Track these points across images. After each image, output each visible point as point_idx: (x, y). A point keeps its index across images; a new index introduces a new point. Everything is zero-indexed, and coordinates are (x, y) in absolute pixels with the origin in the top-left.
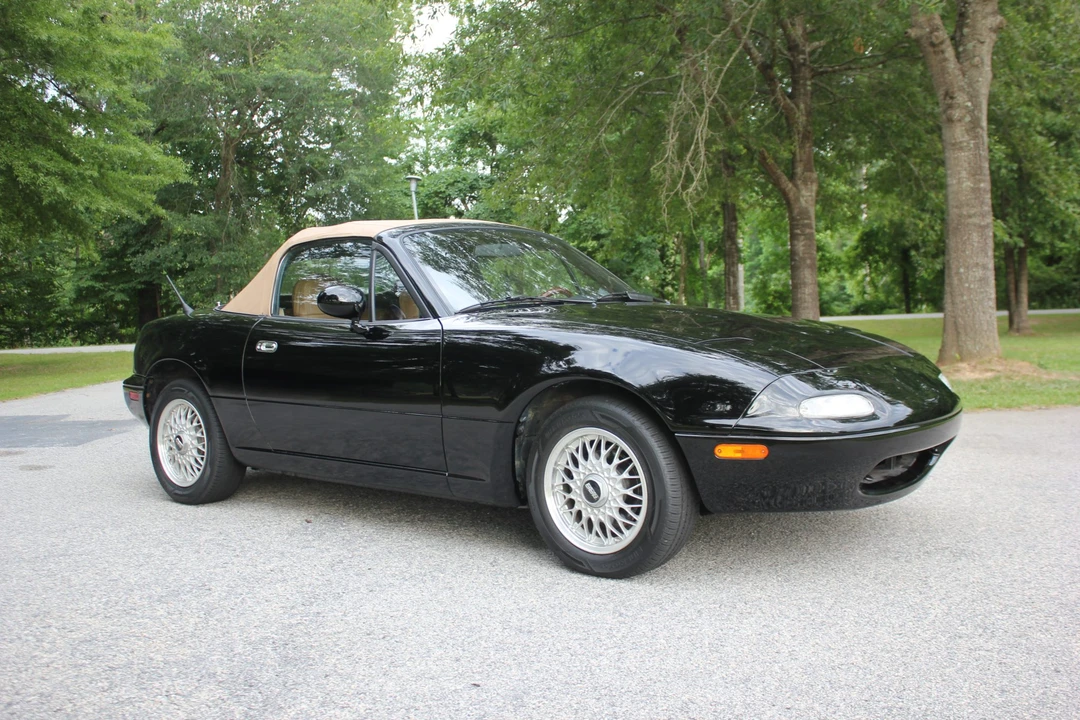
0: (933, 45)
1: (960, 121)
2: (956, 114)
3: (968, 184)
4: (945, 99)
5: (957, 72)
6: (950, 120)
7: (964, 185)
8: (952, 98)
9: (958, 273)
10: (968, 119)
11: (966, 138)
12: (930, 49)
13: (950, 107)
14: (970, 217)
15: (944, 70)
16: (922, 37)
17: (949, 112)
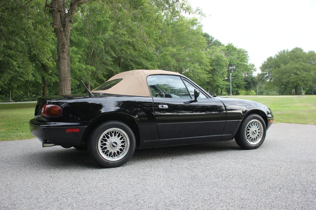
0: (60, 31)
1: (66, 52)
2: (65, 50)
3: (67, 69)
4: (62, 46)
5: (65, 40)
6: (63, 52)
7: (66, 69)
8: (64, 46)
9: (65, 92)
10: (67, 52)
11: (67, 57)
12: (60, 32)
13: (64, 48)
14: (68, 77)
15: (63, 38)
16: (57, 28)
17: (63, 49)
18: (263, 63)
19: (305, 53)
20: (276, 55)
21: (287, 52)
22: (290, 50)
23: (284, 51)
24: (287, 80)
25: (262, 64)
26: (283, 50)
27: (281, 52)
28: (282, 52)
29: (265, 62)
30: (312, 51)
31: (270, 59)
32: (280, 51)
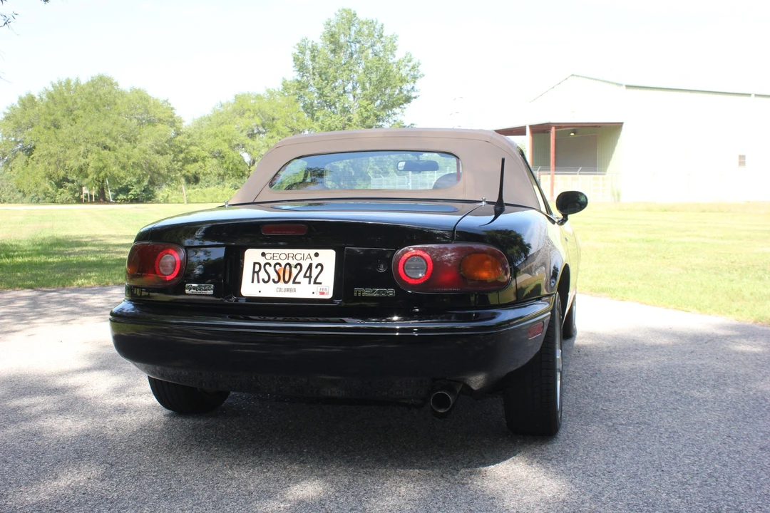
18: (7, 111)
19: (122, 94)
20: (46, 90)
21: (77, 84)
22: (83, 81)
23: (68, 82)
24: (82, 163)
25: (5, 113)
26: (64, 80)
27: (60, 83)
28: (63, 84)
29: (13, 108)
30: (139, 90)
31: (28, 102)
32: (55, 82)
